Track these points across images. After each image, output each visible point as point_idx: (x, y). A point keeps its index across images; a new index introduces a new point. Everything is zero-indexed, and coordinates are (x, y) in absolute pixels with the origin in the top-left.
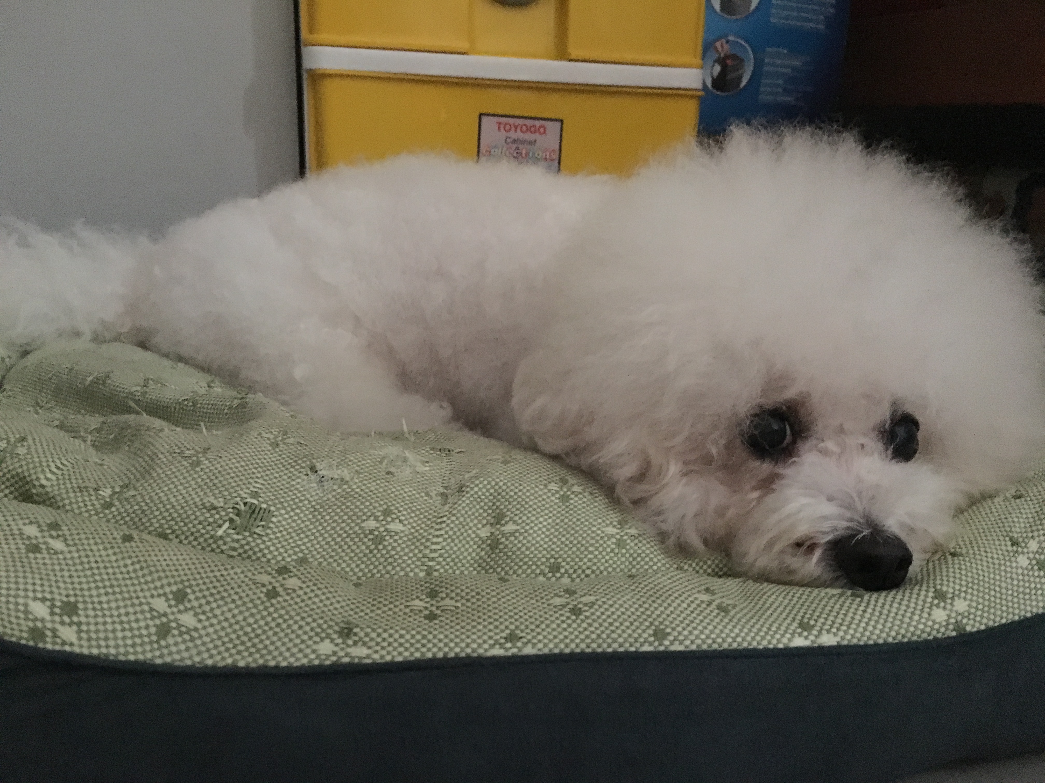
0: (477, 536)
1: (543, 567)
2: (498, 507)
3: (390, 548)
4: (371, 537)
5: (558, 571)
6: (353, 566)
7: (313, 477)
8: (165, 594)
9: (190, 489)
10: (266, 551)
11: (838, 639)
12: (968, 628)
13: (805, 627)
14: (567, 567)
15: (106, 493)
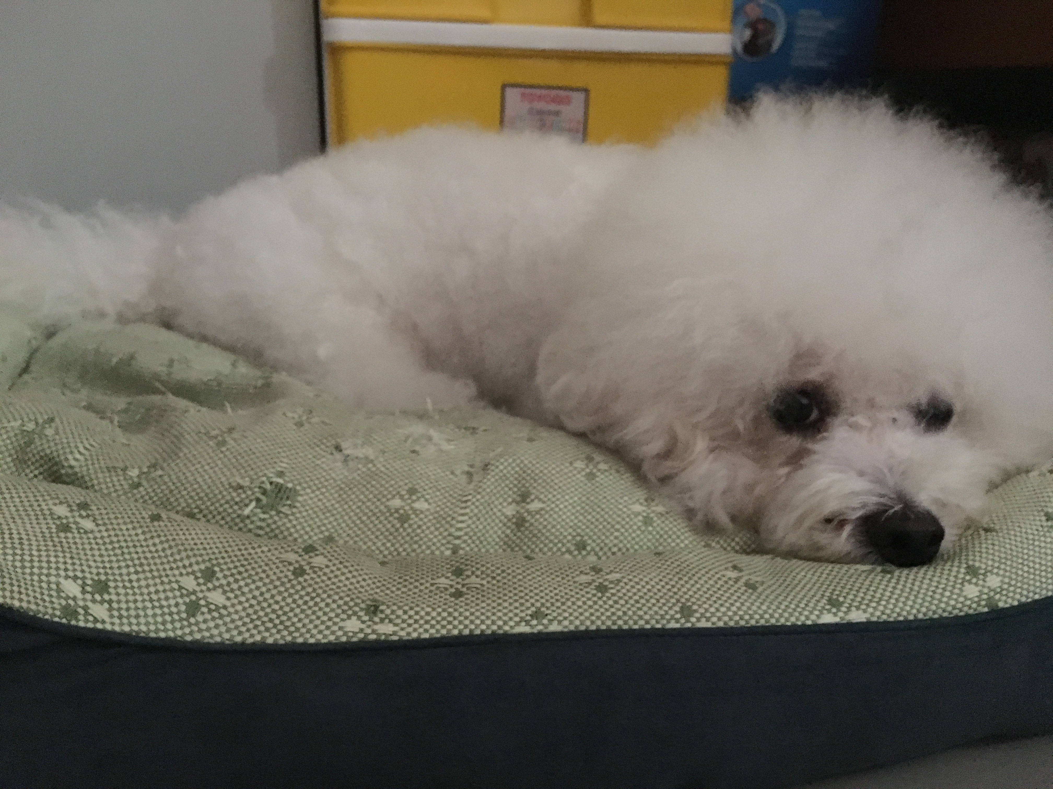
0: (503, 514)
1: (568, 545)
2: (524, 486)
3: (415, 526)
4: (396, 515)
5: (584, 548)
6: (379, 544)
7: (338, 456)
8: (193, 573)
9: (216, 469)
10: (292, 530)
11: (867, 615)
12: (1001, 605)
13: (834, 603)
14: (594, 545)
15: (134, 473)
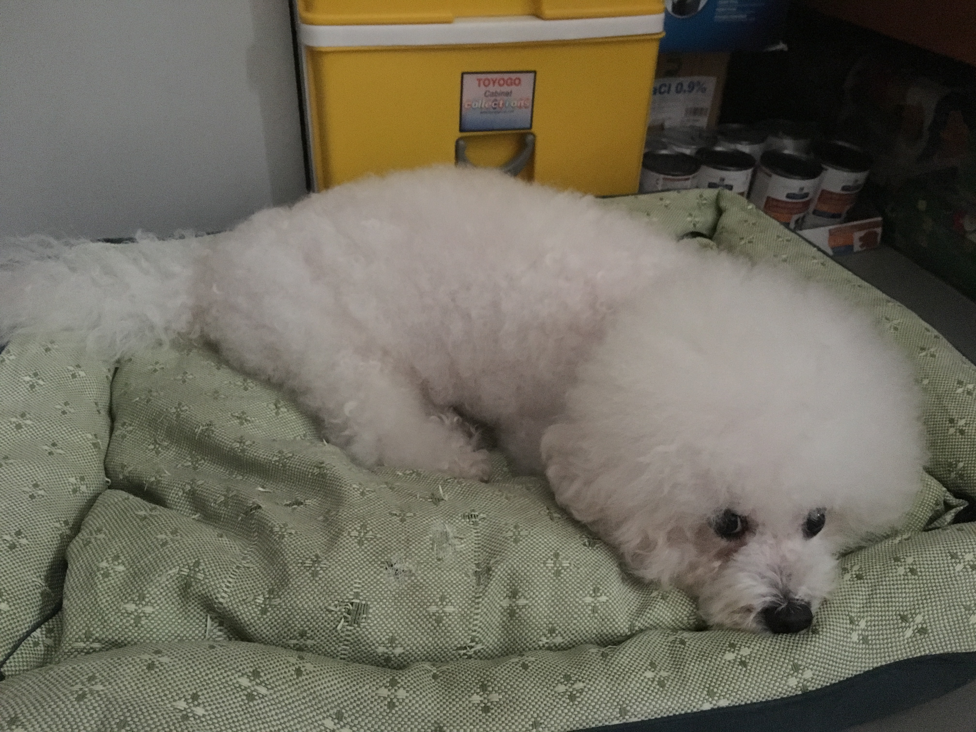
0: (501, 606)
1: (544, 630)
2: (513, 585)
3: (447, 625)
4: (434, 617)
5: (554, 632)
6: (425, 639)
7: (390, 570)
9: (315, 595)
10: (369, 636)
11: (730, 702)
12: (810, 689)
13: (711, 694)
14: (560, 630)
15: (260, 600)
